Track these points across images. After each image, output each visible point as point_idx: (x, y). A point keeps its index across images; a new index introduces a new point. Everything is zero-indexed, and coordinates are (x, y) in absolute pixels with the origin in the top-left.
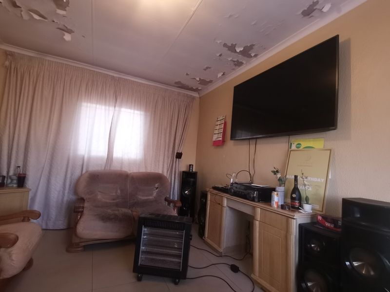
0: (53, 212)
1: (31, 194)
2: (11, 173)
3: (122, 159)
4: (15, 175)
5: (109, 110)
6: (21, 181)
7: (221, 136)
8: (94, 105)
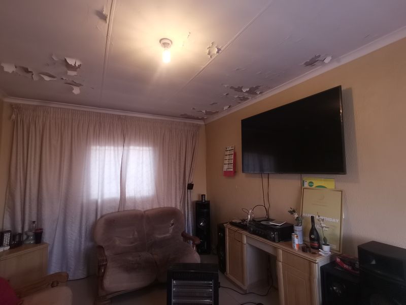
0: (72, 262)
1: (49, 248)
2: (26, 229)
3: (135, 199)
4: (30, 230)
5: (118, 150)
6: (38, 236)
7: (232, 167)
8: (103, 148)
